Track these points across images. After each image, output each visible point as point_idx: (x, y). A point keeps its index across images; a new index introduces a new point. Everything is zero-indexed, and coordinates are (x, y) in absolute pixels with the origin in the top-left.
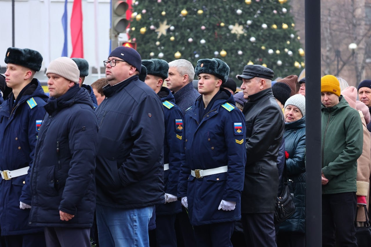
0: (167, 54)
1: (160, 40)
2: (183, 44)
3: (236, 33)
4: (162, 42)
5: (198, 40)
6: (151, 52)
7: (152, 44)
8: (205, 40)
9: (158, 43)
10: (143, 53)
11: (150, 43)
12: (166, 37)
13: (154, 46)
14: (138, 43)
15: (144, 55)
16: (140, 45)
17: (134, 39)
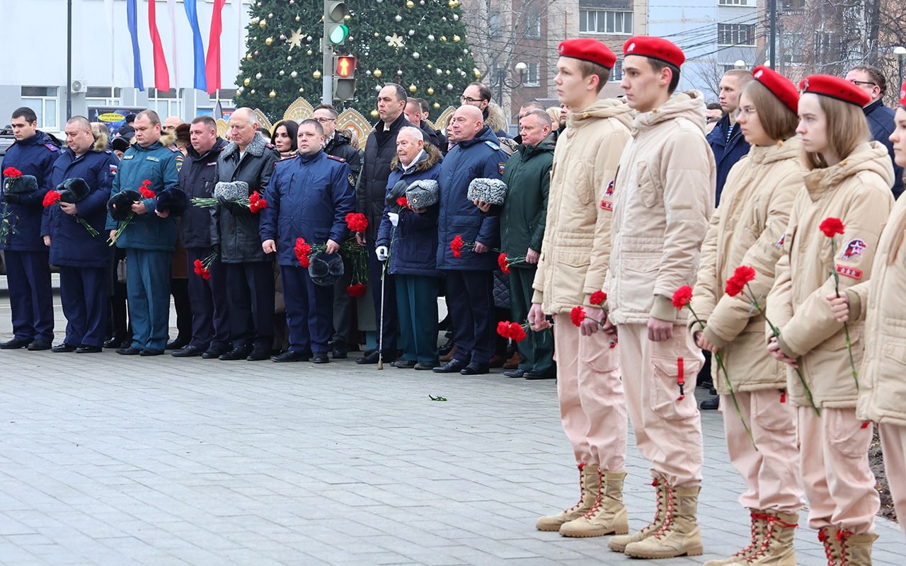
0: (301, 72)
1: (292, 54)
4: (296, 56)
6: (281, 69)
7: (282, 58)
10: (269, 70)
11: (279, 58)
12: (300, 50)
13: (285, 62)
14: (261, 56)
15: (270, 73)
16: (264, 60)
17: (256, 52)
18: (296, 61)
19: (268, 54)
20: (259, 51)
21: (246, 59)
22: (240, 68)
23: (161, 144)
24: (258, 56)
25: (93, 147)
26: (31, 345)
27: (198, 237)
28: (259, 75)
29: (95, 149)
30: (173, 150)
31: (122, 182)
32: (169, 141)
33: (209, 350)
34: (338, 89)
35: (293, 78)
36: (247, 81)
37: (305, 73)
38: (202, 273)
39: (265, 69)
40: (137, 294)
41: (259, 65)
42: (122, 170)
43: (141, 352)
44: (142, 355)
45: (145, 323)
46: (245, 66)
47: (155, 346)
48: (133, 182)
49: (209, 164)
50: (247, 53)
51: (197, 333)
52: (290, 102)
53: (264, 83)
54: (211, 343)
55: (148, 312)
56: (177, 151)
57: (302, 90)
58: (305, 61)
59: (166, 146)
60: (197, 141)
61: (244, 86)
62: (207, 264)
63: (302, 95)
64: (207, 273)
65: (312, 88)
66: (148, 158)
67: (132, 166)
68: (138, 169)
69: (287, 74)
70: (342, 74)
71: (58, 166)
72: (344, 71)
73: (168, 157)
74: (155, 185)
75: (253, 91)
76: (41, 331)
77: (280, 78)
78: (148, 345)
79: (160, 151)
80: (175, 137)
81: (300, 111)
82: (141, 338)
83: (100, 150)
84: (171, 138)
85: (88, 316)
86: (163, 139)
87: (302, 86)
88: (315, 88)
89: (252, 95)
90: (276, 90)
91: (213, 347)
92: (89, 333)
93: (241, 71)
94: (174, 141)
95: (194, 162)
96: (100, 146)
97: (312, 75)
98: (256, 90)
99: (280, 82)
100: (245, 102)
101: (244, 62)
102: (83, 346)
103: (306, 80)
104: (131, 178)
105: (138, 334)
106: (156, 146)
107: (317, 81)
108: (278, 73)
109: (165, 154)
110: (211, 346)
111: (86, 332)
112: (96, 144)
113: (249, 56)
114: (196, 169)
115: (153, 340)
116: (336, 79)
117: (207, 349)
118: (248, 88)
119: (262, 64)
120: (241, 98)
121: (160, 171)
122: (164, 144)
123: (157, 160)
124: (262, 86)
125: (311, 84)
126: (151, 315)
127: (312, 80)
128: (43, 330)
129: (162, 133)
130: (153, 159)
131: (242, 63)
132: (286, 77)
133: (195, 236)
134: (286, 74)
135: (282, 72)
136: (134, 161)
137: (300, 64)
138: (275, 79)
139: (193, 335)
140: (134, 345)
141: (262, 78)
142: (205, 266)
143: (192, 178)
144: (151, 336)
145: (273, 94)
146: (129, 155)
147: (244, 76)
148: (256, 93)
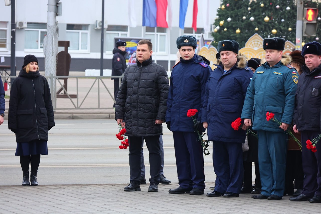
0: (257, 18)
1: (251, 6)
2: (271, 10)
3: (317, 2)
4: (253, 7)
5: (285, 7)
6: (243, 16)
7: (244, 9)
8: (290, 7)
9: (249, 9)
10: (236, 16)
11: (242, 8)
12: (256, 4)
13: (246, 11)
14: (231, 7)
15: (236, 18)
16: (233, 10)
17: (228, 5)
18: (253, 10)
19: (235, 6)
20: (230, 4)
21: (221, 9)
22: (217, 15)
23: (282, 64)
24: (229, 7)
25: (237, 65)
26: (192, 192)
27: (307, 124)
28: (229, 19)
29: (238, 66)
30: (290, 67)
31: (256, 88)
32: (288, 62)
33: (314, 197)
34: (306, 29)
35: (251, 22)
36: (222, 23)
37: (259, 18)
38: (311, 149)
39: (233, 15)
40: (265, 160)
41: (229, 13)
42: (256, 80)
43: (269, 198)
44: (269, 200)
45: (270, 178)
46: (220, 13)
47: (277, 194)
48: (265, 88)
49: (316, 77)
50: (221, 5)
51: (306, 186)
52: (249, 37)
53: (233, 24)
54: (315, 193)
55: (272, 172)
56: (292, 68)
57: (257, 29)
58: (259, 11)
59: (286, 65)
60: (310, 62)
61: (220, 26)
62: (314, 142)
63: (257, 32)
64: (314, 149)
65: (263, 28)
66: (274, 73)
67: (263, 78)
68: (267, 80)
69: (248, 19)
70: (309, 19)
71: (213, 77)
72: (310, 18)
73: (287, 72)
74: (279, 90)
75: (225, 29)
76: (197, 182)
77: (243, 21)
78: (273, 193)
79: (282, 68)
80: (290, 59)
81: (256, 42)
82: (268, 189)
83: (242, 67)
84: (288, 60)
85: (231, 174)
86: (283, 60)
87: (257, 26)
88: (265, 28)
89: (225, 32)
90: (241, 29)
91: (316, 196)
92: (231, 185)
93: (218, 17)
94: (290, 61)
95: (306, 76)
96: (242, 65)
97: (263, 20)
98: (228, 28)
99: (243, 24)
100: (220, 36)
101: (220, 11)
102: (228, 193)
103: (259, 23)
104: (263, 86)
105: (265, 186)
106: (279, 65)
107: (267, 24)
108: (242, 18)
109: (285, 70)
110: (315, 195)
111: (230, 184)
112: (239, 63)
113: (223, 7)
114: (307, 80)
115: (276, 190)
116: (305, 22)
117: (313, 197)
118: (222, 27)
119: (232, 12)
120: (218, 34)
121: (282, 81)
122: (284, 63)
123: (280, 74)
124: (231, 26)
125: (263, 25)
126: (274, 174)
127: (264, 23)
128: (198, 182)
129: (283, 57)
130: (277, 73)
131: (218, 11)
132: (247, 20)
133: (305, 123)
134: (246, 19)
135: (244, 18)
136: (264, 74)
137: (256, 13)
138: (240, 22)
139: (304, 187)
140: (263, 193)
141: (231, 21)
142: (313, 144)
143: (304, 86)
144: (274, 187)
145: (238, 31)
146: (261, 71)
147: (219, 20)
148: (228, 31)
